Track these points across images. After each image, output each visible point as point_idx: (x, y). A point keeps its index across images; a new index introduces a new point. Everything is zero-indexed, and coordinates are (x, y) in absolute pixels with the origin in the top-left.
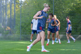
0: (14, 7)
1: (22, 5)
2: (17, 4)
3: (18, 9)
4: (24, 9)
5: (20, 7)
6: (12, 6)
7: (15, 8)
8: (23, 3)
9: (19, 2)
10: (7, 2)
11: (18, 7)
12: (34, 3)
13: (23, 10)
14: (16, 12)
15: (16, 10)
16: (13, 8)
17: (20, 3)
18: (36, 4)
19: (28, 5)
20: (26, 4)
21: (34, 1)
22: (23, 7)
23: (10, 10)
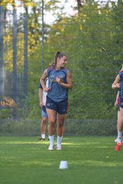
0: (23, 42)
1: (45, 35)
2: (33, 33)
3: (36, 48)
4: (52, 48)
5: (40, 42)
6: (19, 38)
7: (26, 45)
8: (49, 29)
9: (38, 28)
10: (5, 28)
11: (34, 42)
12: (81, 29)
13: (48, 51)
14: (29, 56)
15: (29, 50)
16: (21, 44)
17: (41, 29)
18: (84, 33)
19: (64, 36)
20: (58, 33)
21: (81, 26)
22: (48, 42)
23: (12, 51)
